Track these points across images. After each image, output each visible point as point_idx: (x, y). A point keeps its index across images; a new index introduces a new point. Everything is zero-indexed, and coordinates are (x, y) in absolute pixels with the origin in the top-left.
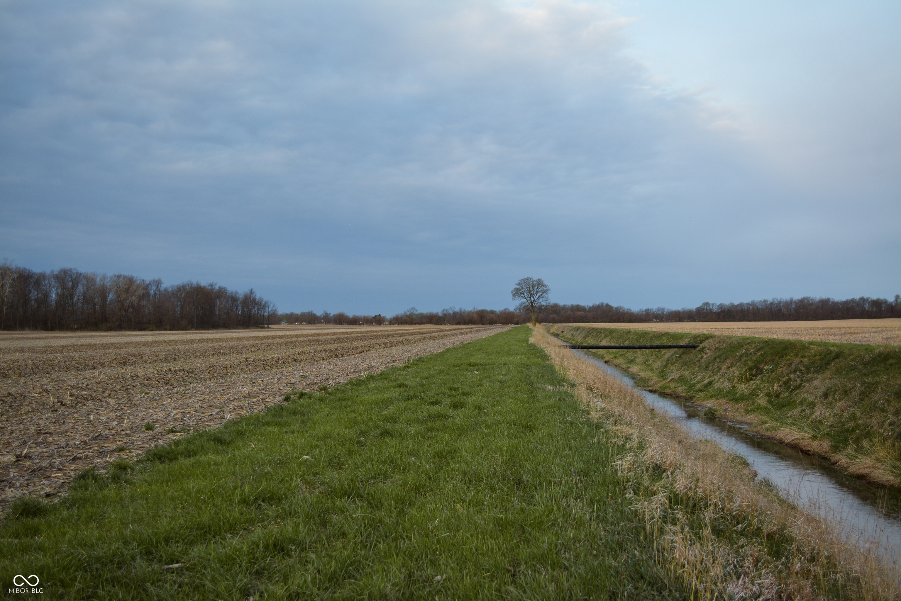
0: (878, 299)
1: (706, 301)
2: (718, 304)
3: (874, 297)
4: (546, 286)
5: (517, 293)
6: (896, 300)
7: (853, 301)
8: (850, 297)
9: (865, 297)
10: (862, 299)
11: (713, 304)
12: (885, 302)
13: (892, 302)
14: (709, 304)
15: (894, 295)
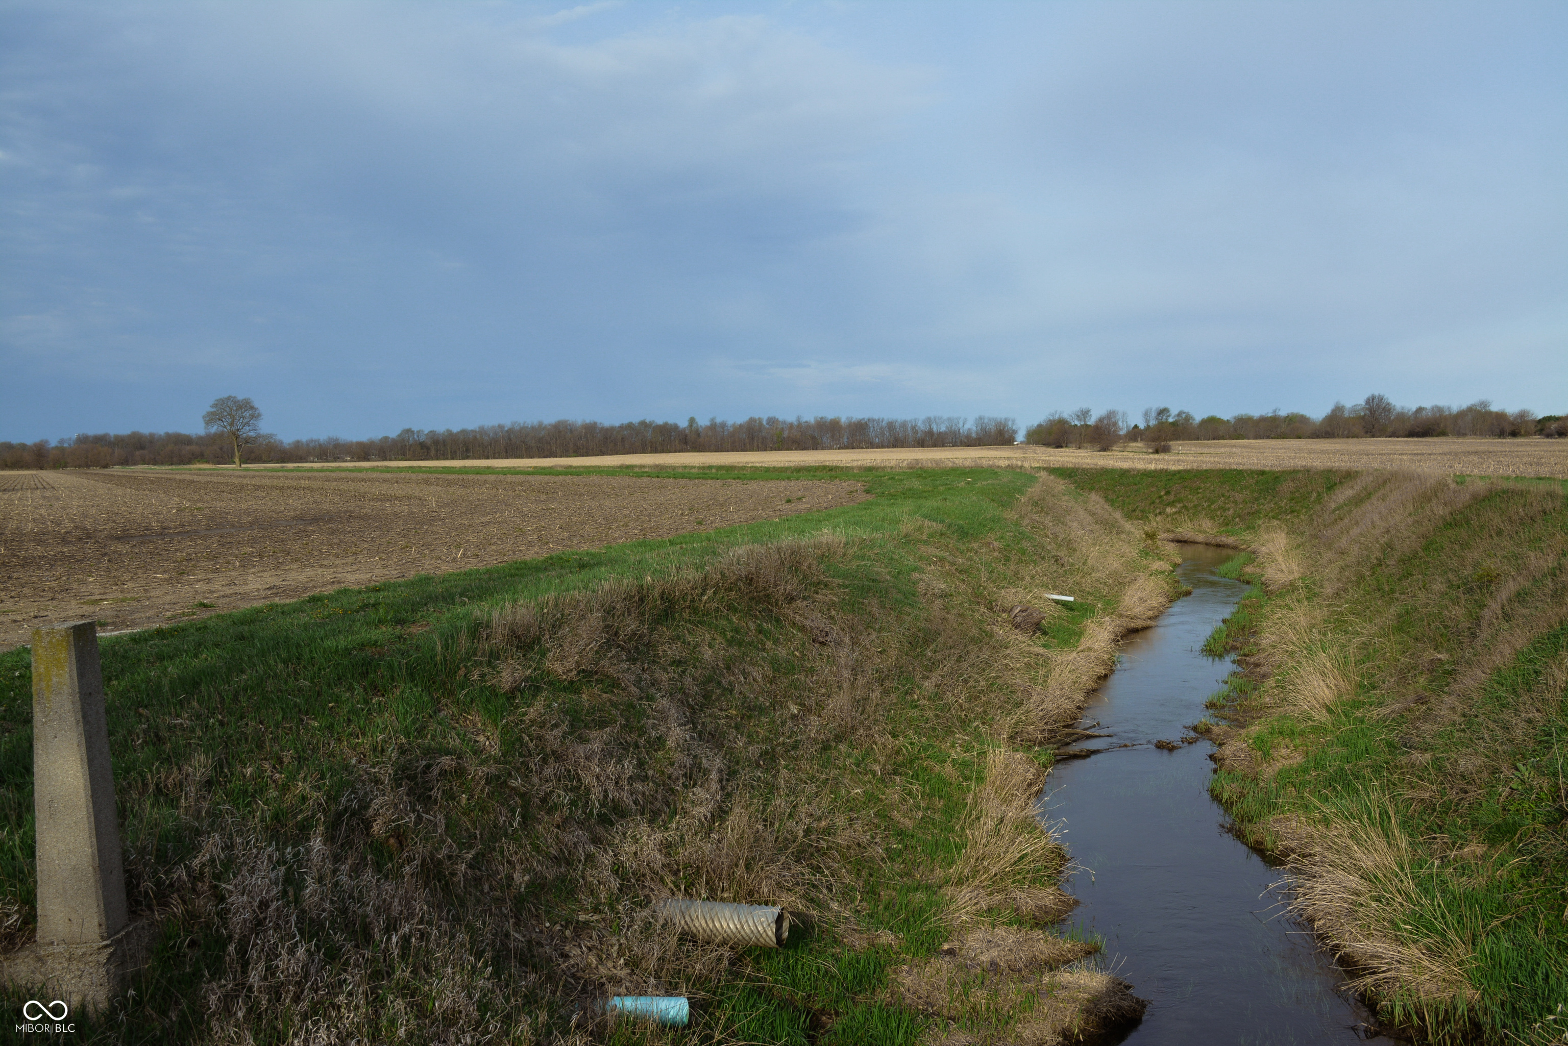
0: (666, 424)
1: (407, 427)
2: (426, 432)
3: (660, 421)
4: (256, 409)
5: (211, 418)
6: (691, 426)
7: (630, 426)
8: (625, 421)
9: (647, 421)
10: (643, 423)
11: (418, 432)
12: (676, 427)
13: (684, 429)
14: (413, 432)
15: (688, 418)
